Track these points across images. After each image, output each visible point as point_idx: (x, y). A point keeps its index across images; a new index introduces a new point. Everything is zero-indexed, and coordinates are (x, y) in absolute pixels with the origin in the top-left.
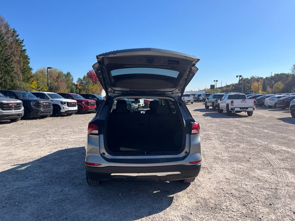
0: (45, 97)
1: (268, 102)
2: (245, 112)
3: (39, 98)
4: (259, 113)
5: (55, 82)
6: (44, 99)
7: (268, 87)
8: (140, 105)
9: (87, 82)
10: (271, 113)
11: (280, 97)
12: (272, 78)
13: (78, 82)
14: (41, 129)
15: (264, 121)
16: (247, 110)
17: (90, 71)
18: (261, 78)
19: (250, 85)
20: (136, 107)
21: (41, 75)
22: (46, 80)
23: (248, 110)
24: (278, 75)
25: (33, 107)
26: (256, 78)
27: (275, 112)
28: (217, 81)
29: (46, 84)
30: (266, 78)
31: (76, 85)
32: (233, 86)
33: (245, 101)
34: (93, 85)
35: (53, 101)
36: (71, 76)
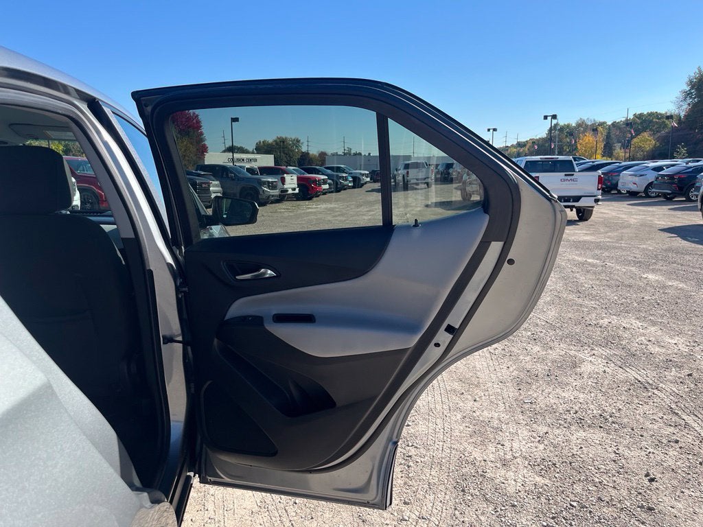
1: (628, 180)
2: (572, 210)
4: (607, 211)
7: (618, 146)
8: (287, 191)
10: (640, 211)
11: (659, 169)
12: (628, 123)
15: (631, 238)
16: (576, 204)
18: (602, 124)
19: (575, 142)
20: (273, 196)
23: (581, 204)
24: (641, 115)
26: (589, 123)
27: (650, 209)
28: (495, 130)
30: (614, 124)
32: (533, 143)
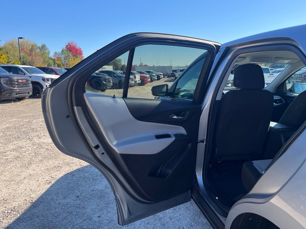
0: (20, 72)
3: (11, 73)
5: (29, 56)
6: (18, 74)
9: (66, 56)
13: (54, 56)
14: (20, 119)
17: (69, 44)
21: (11, 47)
22: (17, 54)
25: (5, 85)
29: (18, 59)
31: (54, 60)
33: (272, 75)
34: (74, 59)
35: (31, 77)
36: (47, 49)
